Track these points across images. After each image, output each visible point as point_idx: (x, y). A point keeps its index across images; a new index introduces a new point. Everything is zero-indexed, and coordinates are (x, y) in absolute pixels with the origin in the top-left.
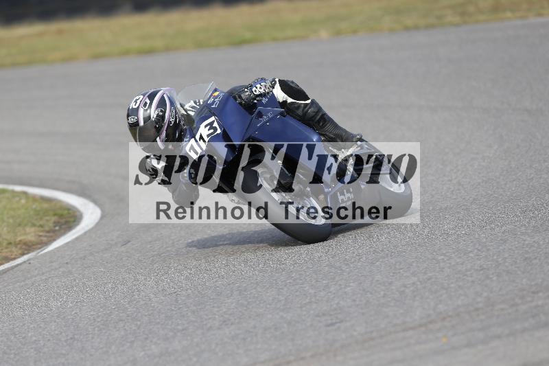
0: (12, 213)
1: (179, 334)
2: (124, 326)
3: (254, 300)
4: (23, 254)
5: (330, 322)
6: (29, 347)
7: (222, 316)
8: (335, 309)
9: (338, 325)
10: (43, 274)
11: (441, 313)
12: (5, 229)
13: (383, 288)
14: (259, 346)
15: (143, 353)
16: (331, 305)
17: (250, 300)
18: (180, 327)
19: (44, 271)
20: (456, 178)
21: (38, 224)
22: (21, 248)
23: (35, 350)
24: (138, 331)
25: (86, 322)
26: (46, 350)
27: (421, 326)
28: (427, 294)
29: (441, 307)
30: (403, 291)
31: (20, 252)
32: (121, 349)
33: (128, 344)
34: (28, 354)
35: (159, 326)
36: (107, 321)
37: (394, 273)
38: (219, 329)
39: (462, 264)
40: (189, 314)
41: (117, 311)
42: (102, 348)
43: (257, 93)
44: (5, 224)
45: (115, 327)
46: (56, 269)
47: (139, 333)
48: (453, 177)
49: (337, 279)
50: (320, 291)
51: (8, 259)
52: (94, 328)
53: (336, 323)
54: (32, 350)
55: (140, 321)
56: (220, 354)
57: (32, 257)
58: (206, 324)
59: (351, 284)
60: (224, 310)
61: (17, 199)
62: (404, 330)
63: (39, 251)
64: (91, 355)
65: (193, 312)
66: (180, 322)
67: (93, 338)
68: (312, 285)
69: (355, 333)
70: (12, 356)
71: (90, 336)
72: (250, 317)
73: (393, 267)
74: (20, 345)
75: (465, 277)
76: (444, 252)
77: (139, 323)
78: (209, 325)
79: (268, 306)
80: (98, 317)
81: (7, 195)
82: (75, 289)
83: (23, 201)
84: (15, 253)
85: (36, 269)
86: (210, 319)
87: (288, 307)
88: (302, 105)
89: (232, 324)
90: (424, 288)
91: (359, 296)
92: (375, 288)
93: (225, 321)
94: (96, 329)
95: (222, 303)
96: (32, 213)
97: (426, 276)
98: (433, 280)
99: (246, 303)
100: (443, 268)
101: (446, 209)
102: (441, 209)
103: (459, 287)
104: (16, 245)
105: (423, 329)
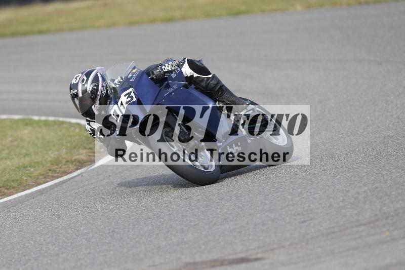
0: (69, 139)
1: (192, 229)
2: (151, 222)
3: (247, 203)
4: (77, 169)
5: (303, 220)
6: (82, 238)
7: (223, 215)
8: (307, 211)
9: (309, 222)
10: (92, 183)
11: (385, 213)
12: (64, 150)
13: (342, 195)
14: (251, 238)
15: (165, 242)
16: (304, 208)
17: (244, 203)
18: (192, 224)
19: (92, 182)
20: (396, 114)
21: (88, 147)
22: (75, 165)
23: (86, 240)
24: (162, 226)
25: (123, 219)
26: (94, 240)
27: (370, 222)
28: (375, 199)
29: (385, 209)
30: (357, 197)
31: (75, 167)
32: (149, 239)
33: (155, 236)
34: (80, 243)
35: (177, 222)
36: (139, 218)
37: (350, 184)
38: (221, 224)
39: (401, 177)
40: (199, 214)
41: (146, 212)
42: (135, 239)
43: (166, 70)
44: (64, 147)
45: (145, 223)
46: (101, 180)
47: (163, 228)
48: (394, 113)
49: (308, 188)
50: (296, 197)
51: (66, 173)
52: (129, 224)
53: (307, 220)
54: (84, 240)
55: (163, 219)
56: (222, 243)
57: (83, 171)
58: (212, 221)
59: (319, 192)
60: (225, 211)
61: (73, 128)
62: (358, 226)
63: (89, 167)
64: (127, 244)
65: (202, 212)
66: (193, 220)
67: (128, 231)
68: (290, 193)
69: (322, 228)
70: (69, 244)
71: (127, 229)
72: (244, 216)
73: (350, 179)
74: (75, 236)
75: (403, 187)
76: (387, 168)
77: (162, 220)
78: (214, 222)
79: (257, 208)
80: (133, 215)
81: (65, 125)
82: (115, 194)
83: (77, 130)
84: (72, 168)
85: (87, 180)
86: (215, 217)
87: (272, 208)
88: (206, 79)
89: (231, 221)
90: (373, 195)
91: (324, 200)
92: (336, 195)
93: (225, 219)
94: (131, 224)
95: (223, 206)
96: (84, 138)
97: (373, 186)
98: (379, 189)
99: (241, 205)
100: (387, 180)
101: (389, 136)
102: (385, 136)
103: (399, 194)
104: (72, 162)
105: (372, 225)
